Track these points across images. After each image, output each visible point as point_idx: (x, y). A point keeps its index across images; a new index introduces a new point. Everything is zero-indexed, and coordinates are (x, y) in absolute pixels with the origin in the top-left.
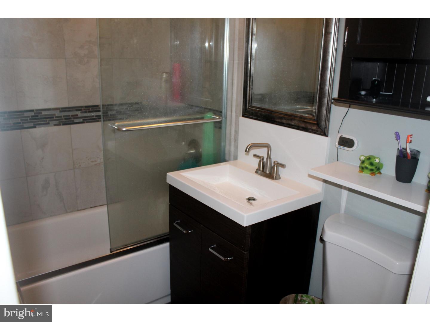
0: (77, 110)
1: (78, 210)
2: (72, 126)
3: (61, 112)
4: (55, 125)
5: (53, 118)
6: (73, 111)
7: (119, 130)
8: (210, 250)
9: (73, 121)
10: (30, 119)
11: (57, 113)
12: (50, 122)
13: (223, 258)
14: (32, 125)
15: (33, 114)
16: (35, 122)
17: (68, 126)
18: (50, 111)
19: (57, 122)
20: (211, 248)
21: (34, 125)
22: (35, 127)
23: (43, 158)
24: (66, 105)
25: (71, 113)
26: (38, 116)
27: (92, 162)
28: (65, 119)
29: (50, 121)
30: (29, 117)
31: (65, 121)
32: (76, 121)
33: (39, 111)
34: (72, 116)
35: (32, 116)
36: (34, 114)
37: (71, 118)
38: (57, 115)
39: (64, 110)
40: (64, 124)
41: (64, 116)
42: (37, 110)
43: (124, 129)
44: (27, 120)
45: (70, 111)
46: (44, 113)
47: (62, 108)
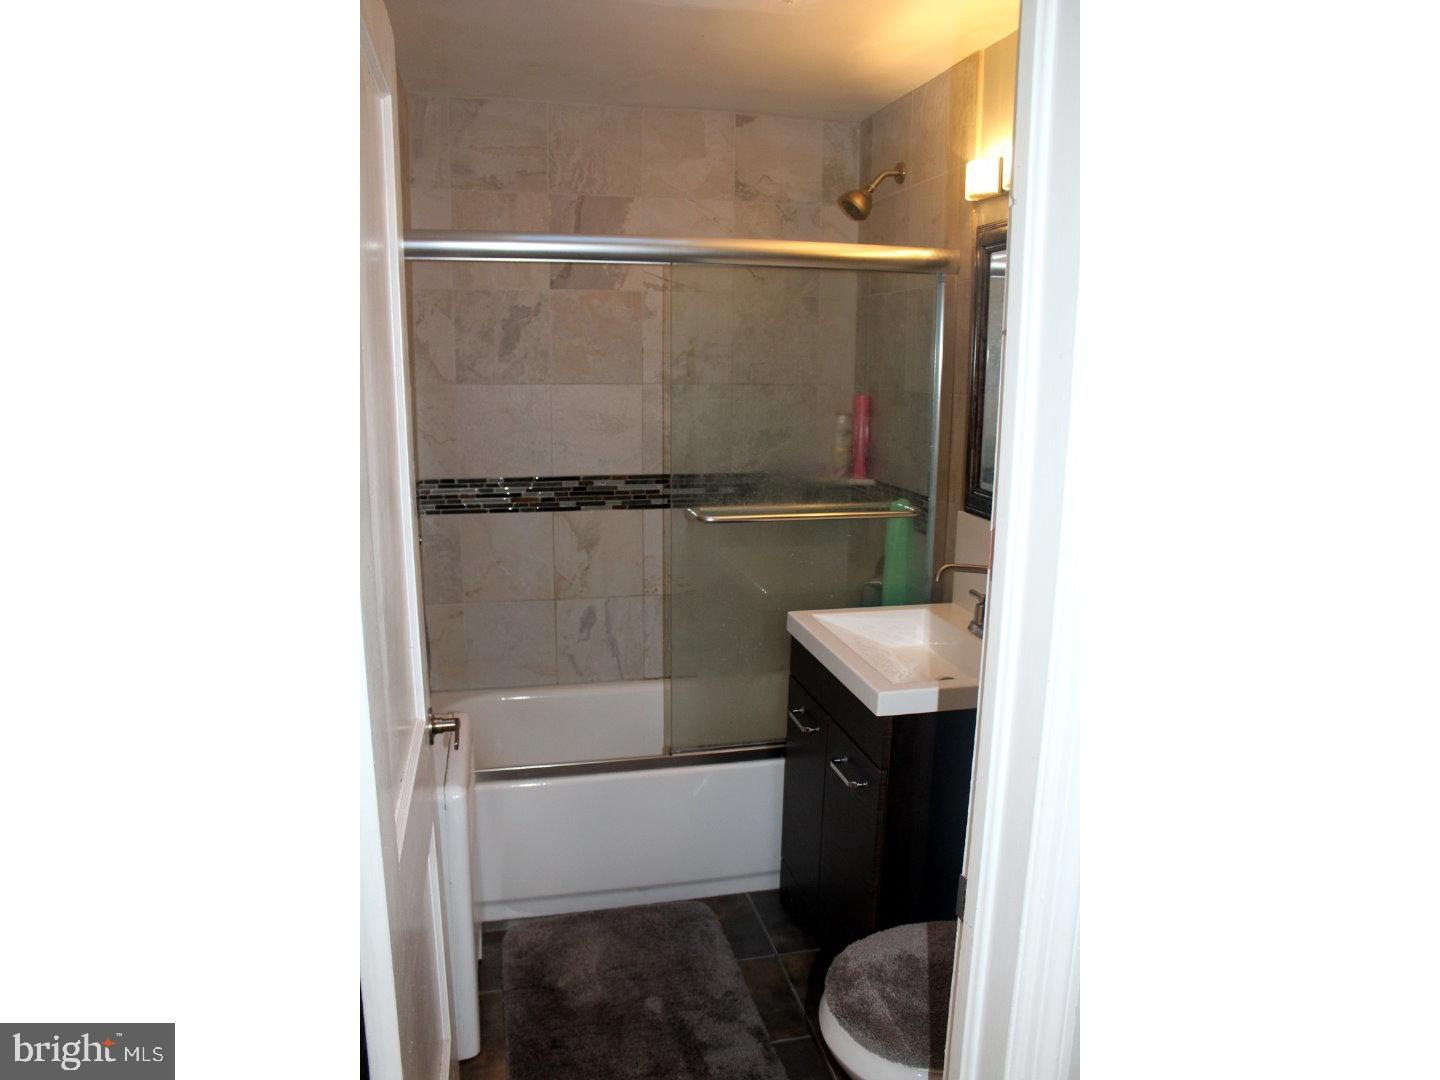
0: (658, 482)
1: (645, 679)
2: (647, 512)
3: (627, 483)
4: (615, 508)
5: (612, 493)
6: (650, 482)
7: (700, 519)
8: (832, 765)
9: (649, 502)
10: (571, 494)
11: (621, 486)
12: (607, 502)
13: (847, 782)
14: (572, 504)
15: (576, 484)
16: (581, 499)
17: (640, 511)
18: (608, 481)
19: (619, 502)
20: (835, 763)
21: (578, 504)
22: (578, 509)
23: (588, 568)
24: (638, 471)
25: (645, 487)
26: (585, 489)
27: (681, 586)
28: (635, 497)
29: (607, 498)
30: (569, 489)
31: (633, 502)
32: (654, 502)
33: (590, 479)
34: (648, 492)
35: (575, 489)
36: (580, 484)
37: (645, 497)
38: (619, 489)
39: (633, 479)
40: (631, 508)
41: (633, 492)
42: (586, 478)
43: (710, 519)
44: (566, 494)
45: (645, 482)
46: (598, 483)
47: (630, 477)
